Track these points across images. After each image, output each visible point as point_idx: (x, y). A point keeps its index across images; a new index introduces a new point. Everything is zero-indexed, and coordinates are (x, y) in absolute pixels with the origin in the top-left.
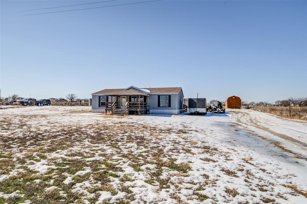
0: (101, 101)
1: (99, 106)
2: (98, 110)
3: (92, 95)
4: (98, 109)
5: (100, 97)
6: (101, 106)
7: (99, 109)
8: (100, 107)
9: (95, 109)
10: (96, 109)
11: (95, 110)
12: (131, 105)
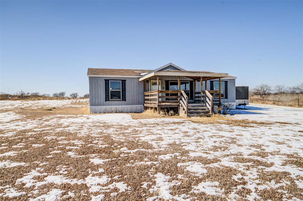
0: (110, 89)
1: (107, 99)
2: (103, 108)
3: (88, 77)
4: (103, 105)
5: (107, 81)
6: (111, 98)
7: (106, 105)
8: (109, 100)
9: (98, 105)
10: (100, 105)
11: (98, 108)
12: (169, 97)
